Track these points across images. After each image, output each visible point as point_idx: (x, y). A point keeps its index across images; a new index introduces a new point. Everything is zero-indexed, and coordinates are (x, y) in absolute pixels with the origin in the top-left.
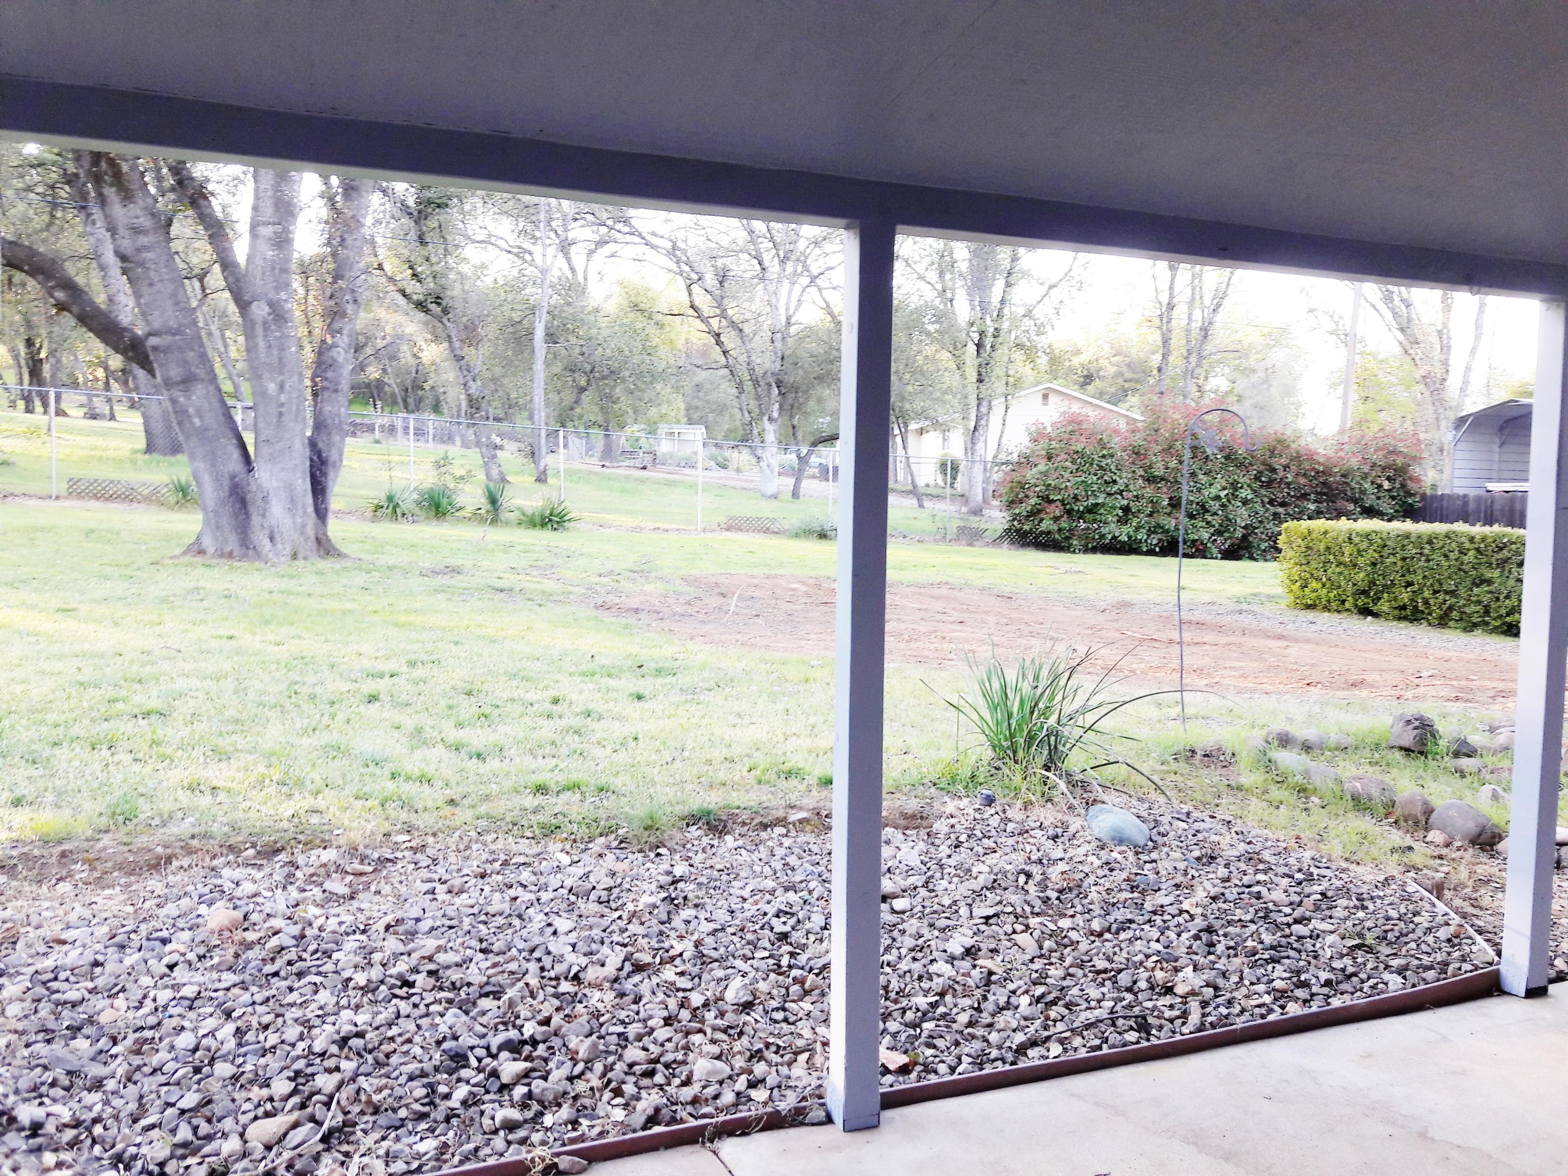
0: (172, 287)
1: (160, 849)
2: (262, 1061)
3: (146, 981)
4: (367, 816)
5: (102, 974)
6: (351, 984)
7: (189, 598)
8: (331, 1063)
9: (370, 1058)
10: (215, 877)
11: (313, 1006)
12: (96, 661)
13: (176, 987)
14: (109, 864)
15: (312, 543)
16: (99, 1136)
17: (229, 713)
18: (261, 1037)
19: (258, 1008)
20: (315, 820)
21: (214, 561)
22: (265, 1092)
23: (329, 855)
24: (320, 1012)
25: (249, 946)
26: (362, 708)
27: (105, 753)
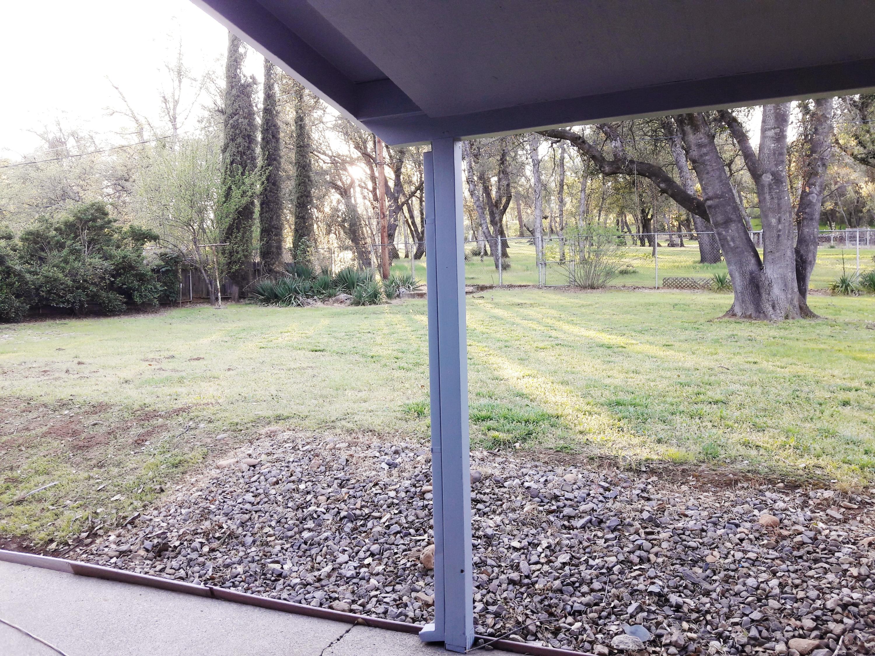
0: (718, 173)
1: (731, 476)
2: (795, 605)
3: (728, 545)
4: (851, 474)
5: (706, 536)
6: (848, 573)
7: (729, 340)
8: (838, 617)
9: (862, 620)
10: (762, 495)
11: (824, 581)
12: (686, 372)
13: (745, 552)
14: (706, 480)
15: (797, 310)
16: (710, 620)
17: (761, 405)
18: (794, 591)
19: (791, 574)
20: (818, 472)
21: (741, 320)
22: (798, 623)
23: (828, 494)
24: (829, 586)
25: (784, 538)
26: (840, 408)
27: (697, 420)
